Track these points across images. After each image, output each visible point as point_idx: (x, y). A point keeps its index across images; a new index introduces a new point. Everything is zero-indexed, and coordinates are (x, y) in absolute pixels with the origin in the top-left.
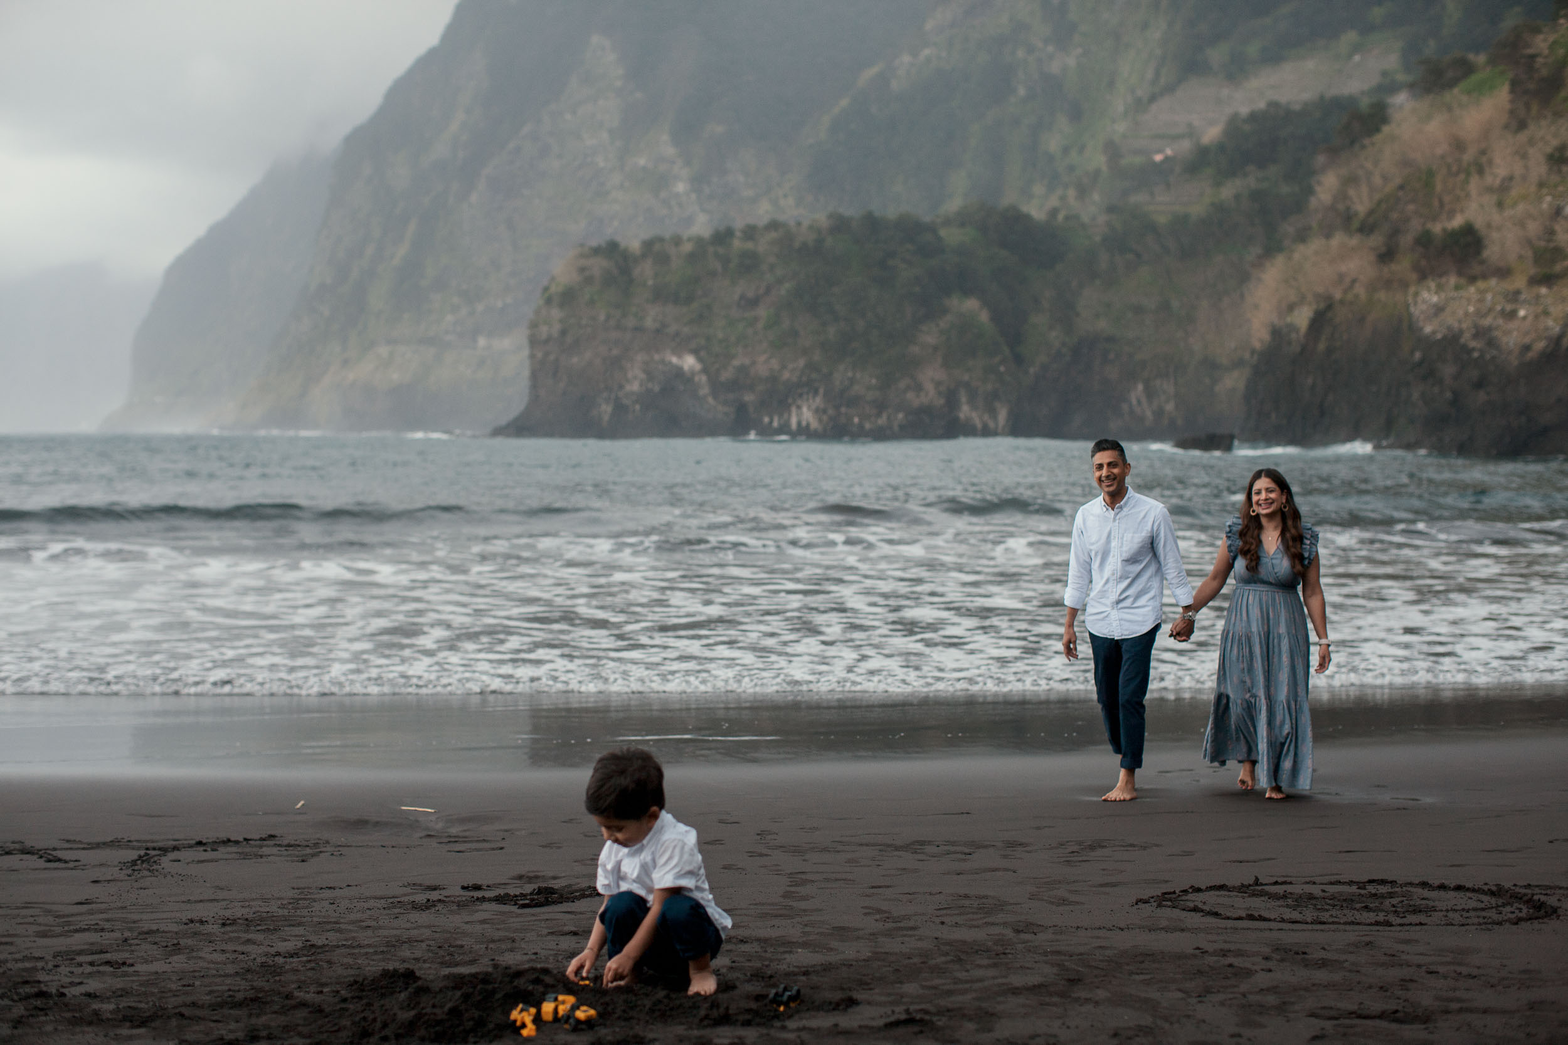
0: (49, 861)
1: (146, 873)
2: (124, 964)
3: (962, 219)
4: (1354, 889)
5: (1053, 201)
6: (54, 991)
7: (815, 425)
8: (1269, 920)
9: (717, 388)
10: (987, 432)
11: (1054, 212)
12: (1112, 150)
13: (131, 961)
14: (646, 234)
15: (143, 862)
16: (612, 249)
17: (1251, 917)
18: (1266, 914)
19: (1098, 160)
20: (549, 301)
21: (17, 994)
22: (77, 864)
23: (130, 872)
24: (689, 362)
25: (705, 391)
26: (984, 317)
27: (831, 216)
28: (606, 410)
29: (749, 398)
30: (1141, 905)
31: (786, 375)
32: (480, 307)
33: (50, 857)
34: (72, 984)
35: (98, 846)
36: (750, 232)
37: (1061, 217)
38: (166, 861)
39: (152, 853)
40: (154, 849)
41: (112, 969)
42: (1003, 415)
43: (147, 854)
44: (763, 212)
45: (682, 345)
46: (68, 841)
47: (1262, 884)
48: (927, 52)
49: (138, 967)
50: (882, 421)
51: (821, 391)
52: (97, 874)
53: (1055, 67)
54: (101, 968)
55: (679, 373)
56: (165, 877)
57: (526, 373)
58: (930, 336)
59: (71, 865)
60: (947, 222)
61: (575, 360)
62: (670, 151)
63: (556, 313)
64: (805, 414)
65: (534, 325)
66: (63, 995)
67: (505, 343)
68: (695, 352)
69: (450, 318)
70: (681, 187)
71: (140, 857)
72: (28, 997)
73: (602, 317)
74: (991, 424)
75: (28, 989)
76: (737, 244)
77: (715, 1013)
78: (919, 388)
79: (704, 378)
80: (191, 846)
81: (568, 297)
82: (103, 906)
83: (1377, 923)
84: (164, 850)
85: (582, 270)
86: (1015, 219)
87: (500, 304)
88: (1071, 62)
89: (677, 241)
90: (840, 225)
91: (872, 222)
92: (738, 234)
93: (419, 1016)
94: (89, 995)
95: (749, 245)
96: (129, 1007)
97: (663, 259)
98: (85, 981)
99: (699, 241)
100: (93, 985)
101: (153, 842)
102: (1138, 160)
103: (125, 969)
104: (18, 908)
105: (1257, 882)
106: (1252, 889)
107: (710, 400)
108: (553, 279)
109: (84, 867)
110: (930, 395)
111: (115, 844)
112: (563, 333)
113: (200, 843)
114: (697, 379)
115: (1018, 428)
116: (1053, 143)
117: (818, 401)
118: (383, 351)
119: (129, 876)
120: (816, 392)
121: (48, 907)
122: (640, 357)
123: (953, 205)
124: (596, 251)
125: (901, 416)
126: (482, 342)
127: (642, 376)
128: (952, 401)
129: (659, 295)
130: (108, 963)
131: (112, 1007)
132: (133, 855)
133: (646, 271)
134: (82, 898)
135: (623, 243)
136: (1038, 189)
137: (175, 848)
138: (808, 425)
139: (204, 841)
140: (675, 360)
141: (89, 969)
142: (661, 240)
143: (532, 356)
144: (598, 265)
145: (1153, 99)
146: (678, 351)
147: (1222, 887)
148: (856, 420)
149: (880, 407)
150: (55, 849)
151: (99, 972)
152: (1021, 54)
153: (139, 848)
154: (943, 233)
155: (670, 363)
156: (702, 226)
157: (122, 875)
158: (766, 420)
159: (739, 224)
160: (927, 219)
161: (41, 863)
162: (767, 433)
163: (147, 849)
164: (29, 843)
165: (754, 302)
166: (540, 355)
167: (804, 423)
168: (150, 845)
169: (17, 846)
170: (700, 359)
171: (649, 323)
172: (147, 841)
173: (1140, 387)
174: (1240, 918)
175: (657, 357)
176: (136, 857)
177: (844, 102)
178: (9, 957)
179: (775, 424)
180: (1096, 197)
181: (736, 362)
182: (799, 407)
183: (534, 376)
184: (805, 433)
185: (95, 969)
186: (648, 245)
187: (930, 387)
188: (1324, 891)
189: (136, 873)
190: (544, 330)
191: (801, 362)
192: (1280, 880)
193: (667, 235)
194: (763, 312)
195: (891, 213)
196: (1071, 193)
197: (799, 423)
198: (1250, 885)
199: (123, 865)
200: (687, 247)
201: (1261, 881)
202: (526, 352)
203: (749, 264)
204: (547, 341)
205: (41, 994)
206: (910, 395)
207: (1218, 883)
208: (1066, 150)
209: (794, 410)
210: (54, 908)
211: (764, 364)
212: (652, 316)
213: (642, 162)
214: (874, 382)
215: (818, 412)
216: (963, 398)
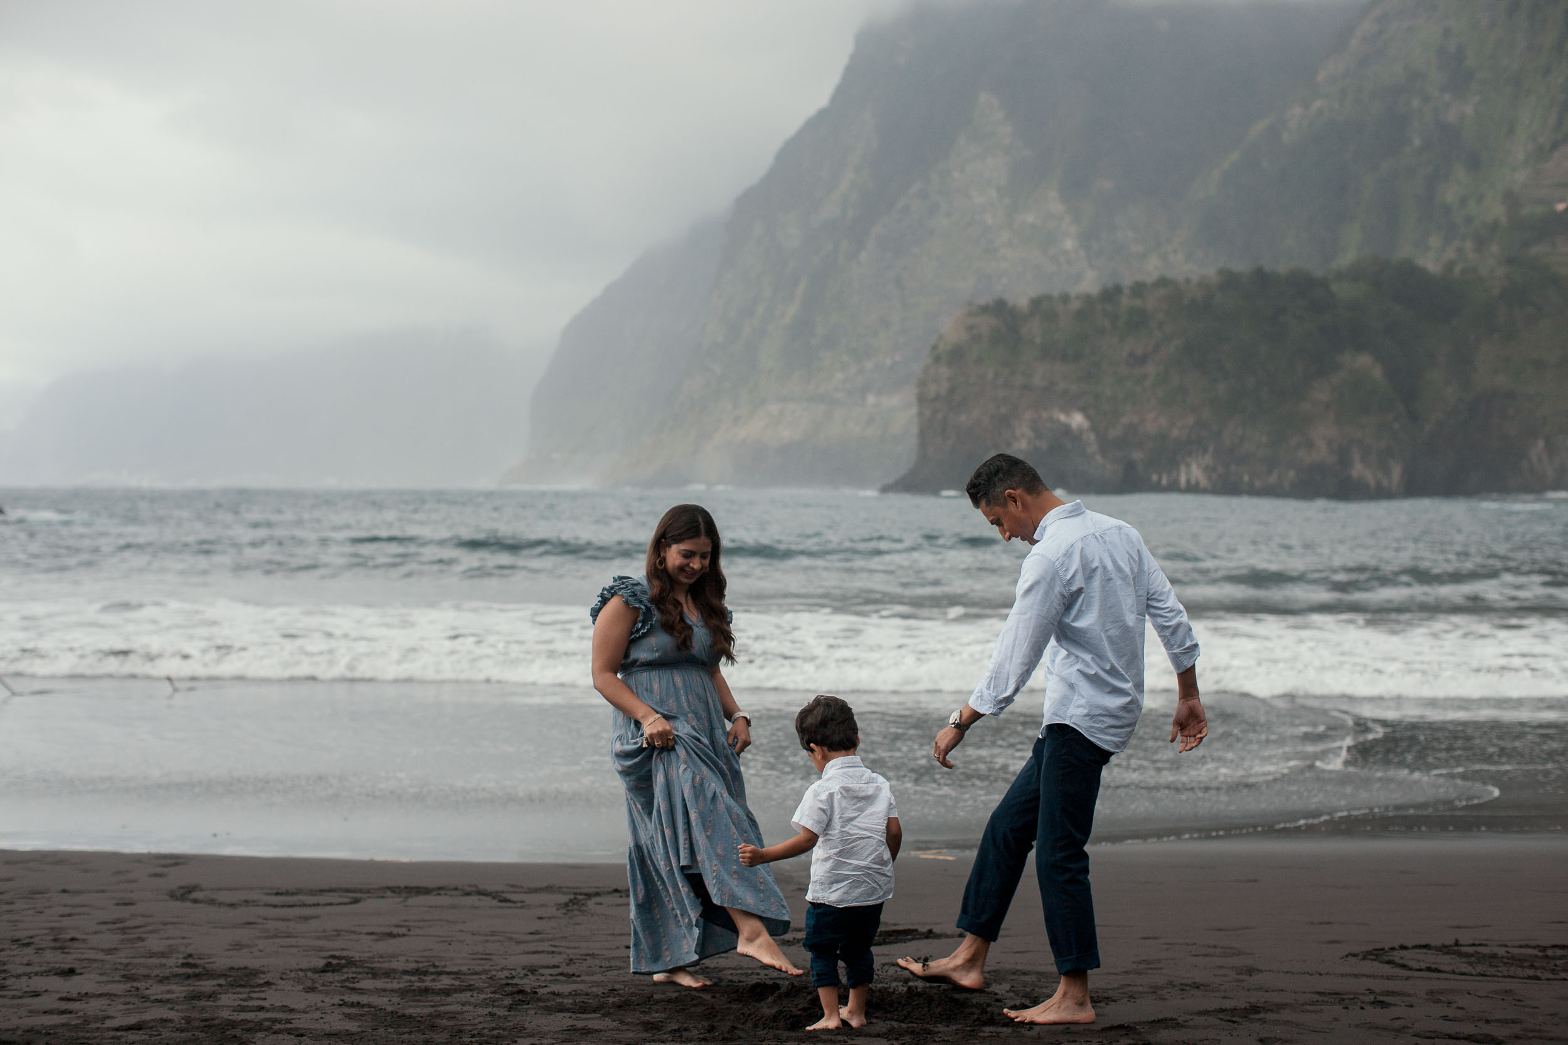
0: (501, 901)
1: (577, 913)
2: (573, 975)
3: (1354, 274)
4: (1535, 952)
5: (1450, 254)
6: (529, 991)
7: (1204, 482)
8: (1444, 972)
9: (1105, 445)
10: (1381, 493)
11: (1449, 266)
12: (1511, 199)
13: (579, 974)
14: (1033, 292)
15: (574, 904)
16: (1000, 307)
17: (1429, 969)
18: (1443, 968)
19: (1497, 211)
20: (937, 359)
21: (505, 991)
22: (523, 904)
23: (565, 911)
24: (1077, 420)
25: (1093, 448)
26: (1378, 373)
27: (1221, 272)
29: (1137, 455)
30: (1350, 958)
31: (1175, 433)
32: (869, 365)
33: (500, 898)
34: (540, 986)
35: (536, 890)
36: (1139, 289)
37: (1457, 270)
38: (591, 903)
39: (580, 897)
40: (581, 894)
41: (565, 978)
42: (1397, 472)
43: (575, 898)
44: (1151, 269)
45: (1070, 403)
46: (512, 886)
47: (1461, 945)
48: (1318, 104)
49: (583, 978)
50: (1273, 479)
51: (1211, 449)
52: (541, 912)
53: (1452, 117)
54: (558, 978)
55: (1067, 430)
56: (592, 915)
57: (915, 430)
58: (1321, 393)
59: (519, 905)
60: (1340, 276)
61: (963, 418)
62: (1057, 207)
63: (944, 371)
64: (1194, 471)
65: (922, 384)
66: (536, 993)
67: (894, 401)
68: (1083, 410)
69: (839, 376)
70: (1069, 244)
71: (571, 901)
72: (512, 994)
73: (990, 375)
74: (1385, 483)
75: (510, 989)
76: (1126, 301)
77: (984, 1017)
78: (1310, 445)
79: (1092, 437)
80: (609, 893)
81: (955, 356)
82: (550, 936)
83: (1529, 978)
84: (589, 896)
85: (970, 328)
86: (1409, 272)
87: (888, 362)
88: (1469, 110)
89: (1065, 299)
90: (1229, 281)
91: (1261, 277)
92: (1126, 291)
93: (780, 1012)
94: (553, 993)
95: (1138, 302)
96: (583, 1002)
97: (1050, 317)
98: (549, 985)
99: (1088, 299)
100: (555, 988)
101: (578, 888)
102: (1539, 210)
103: (575, 978)
104: (486, 935)
105: (1457, 944)
106: (1452, 949)
107: (1099, 458)
108: (941, 337)
109: (529, 907)
110: (1322, 453)
111: (549, 889)
112: (952, 390)
113: (616, 891)
114: (1084, 437)
115: (1413, 488)
116: (1450, 194)
117: (1208, 459)
118: (774, 408)
119: (565, 914)
120: (1205, 451)
121: (509, 935)
122: (1028, 416)
123: (1346, 259)
124: (984, 310)
125: (1292, 474)
126: (871, 399)
127: (1030, 434)
128: (1344, 460)
129: (1047, 353)
130: (561, 974)
131: (570, 1001)
132: (565, 899)
133: (1034, 329)
134: (533, 930)
135: (1010, 299)
136: (1435, 241)
137: (597, 894)
138: (1197, 484)
139: (620, 888)
140: (1062, 418)
141: (550, 978)
142: (1049, 298)
143: (920, 414)
144: (986, 324)
145: (1555, 146)
146: (1067, 412)
147: (1426, 946)
148: (1246, 478)
149: (1271, 464)
150: (503, 892)
151: (557, 980)
152: (1416, 103)
153: (568, 893)
154: (1334, 288)
155: (1058, 421)
156: (1090, 283)
157: (560, 913)
158: (1155, 478)
159: (1127, 281)
160: (1318, 273)
161: (495, 903)
162: (1157, 488)
163: (575, 894)
164: (482, 887)
165: (1142, 360)
166: (928, 413)
167: (1193, 482)
168: (576, 891)
169: (474, 889)
170: (1088, 417)
171: (1037, 381)
172: (574, 888)
173: (1541, 444)
174: (1420, 970)
175: (1045, 415)
176: (567, 900)
177: (1235, 156)
178: (492, 968)
179: (1164, 482)
180: (1495, 248)
181: (1124, 420)
182: (1188, 466)
183: (922, 434)
184: (1193, 489)
185: (554, 978)
186: (1036, 303)
187: (1321, 445)
188: (1508, 952)
189: (570, 912)
190: (932, 389)
191: (1191, 420)
192: (1477, 942)
193: (1055, 293)
194: (1151, 369)
195: (1283, 268)
196: (1469, 245)
197: (1188, 481)
198: (1451, 946)
199: (559, 906)
200: (1075, 305)
201: (1461, 942)
202: (914, 410)
203: (1138, 321)
204: (936, 399)
205: (521, 992)
206: (1301, 454)
207: (1422, 943)
208: (1463, 201)
209: (1183, 469)
210: (514, 936)
211: (1153, 421)
212: (1040, 374)
213: (1030, 218)
214: (1264, 439)
215: (1209, 470)
216: (1356, 455)
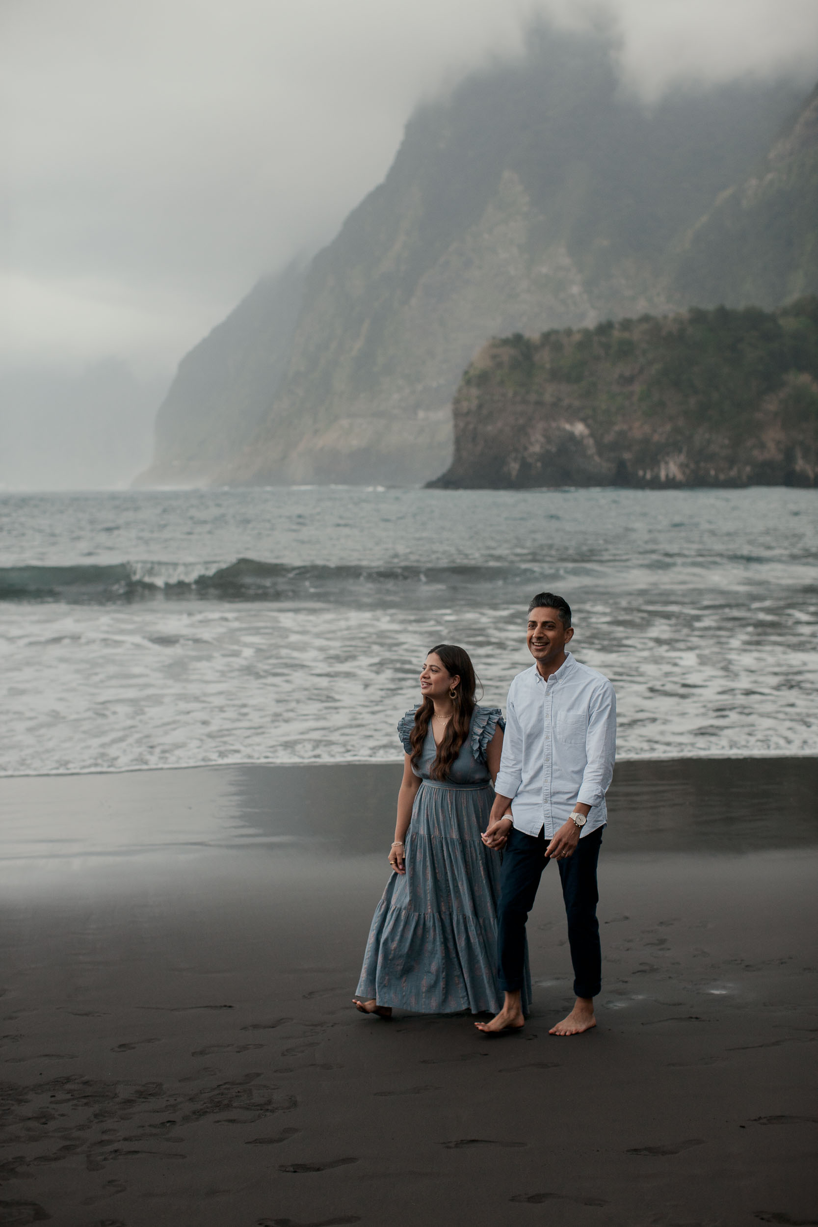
3: (798, 310)
7: (680, 476)
9: (601, 449)
14: (544, 327)
16: (518, 340)
20: (469, 382)
24: (579, 428)
25: (592, 450)
26: (815, 389)
27: (691, 310)
28: (514, 467)
29: (627, 456)
31: (656, 437)
32: (419, 387)
36: (627, 325)
44: (641, 307)
45: (574, 414)
48: (770, 176)
50: (733, 473)
51: (685, 449)
55: (571, 436)
57: (452, 438)
58: (771, 404)
60: (785, 313)
61: (490, 428)
62: (566, 261)
63: (474, 391)
64: (672, 468)
65: (457, 402)
67: (438, 415)
68: (584, 420)
69: (396, 396)
70: (575, 290)
73: (511, 394)
76: (616, 334)
78: (762, 446)
79: (591, 441)
81: (483, 379)
85: (494, 357)
87: (435, 384)
89: (569, 332)
90: (698, 317)
91: (725, 314)
92: (617, 326)
95: (626, 335)
97: (557, 347)
99: (586, 333)
107: (597, 458)
108: (471, 364)
110: (772, 452)
112: (480, 406)
114: (585, 441)
117: (682, 458)
118: (345, 422)
120: (680, 451)
122: (541, 425)
123: (790, 299)
124: (505, 342)
125: (748, 469)
126: (421, 414)
127: (543, 440)
128: (790, 456)
129: (555, 375)
133: (544, 357)
135: (527, 335)
138: (675, 479)
140: (568, 427)
142: (556, 332)
143: (456, 426)
144: (507, 353)
146: (571, 420)
148: (713, 472)
149: (732, 461)
154: (781, 321)
155: (565, 429)
156: (591, 321)
158: (641, 475)
159: (619, 318)
160: (769, 311)
162: (642, 484)
165: (629, 380)
166: (462, 425)
167: (671, 477)
170: (588, 426)
171: (548, 398)
175: (554, 425)
177: (705, 218)
179: (648, 479)
181: (617, 428)
182: (667, 463)
183: (458, 442)
184: (671, 484)
186: (546, 336)
187: (771, 445)
190: (465, 405)
191: (668, 427)
193: (562, 328)
194: (637, 388)
195: (740, 306)
197: (667, 477)
200: (577, 337)
202: (451, 423)
203: (626, 350)
204: (468, 413)
206: (756, 453)
209: (663, 464)
211: (639, 429)
212: (549, 393)
213: (545, 270)
214: (727, 442)
215: (682, 466)
216: (799, 454)
